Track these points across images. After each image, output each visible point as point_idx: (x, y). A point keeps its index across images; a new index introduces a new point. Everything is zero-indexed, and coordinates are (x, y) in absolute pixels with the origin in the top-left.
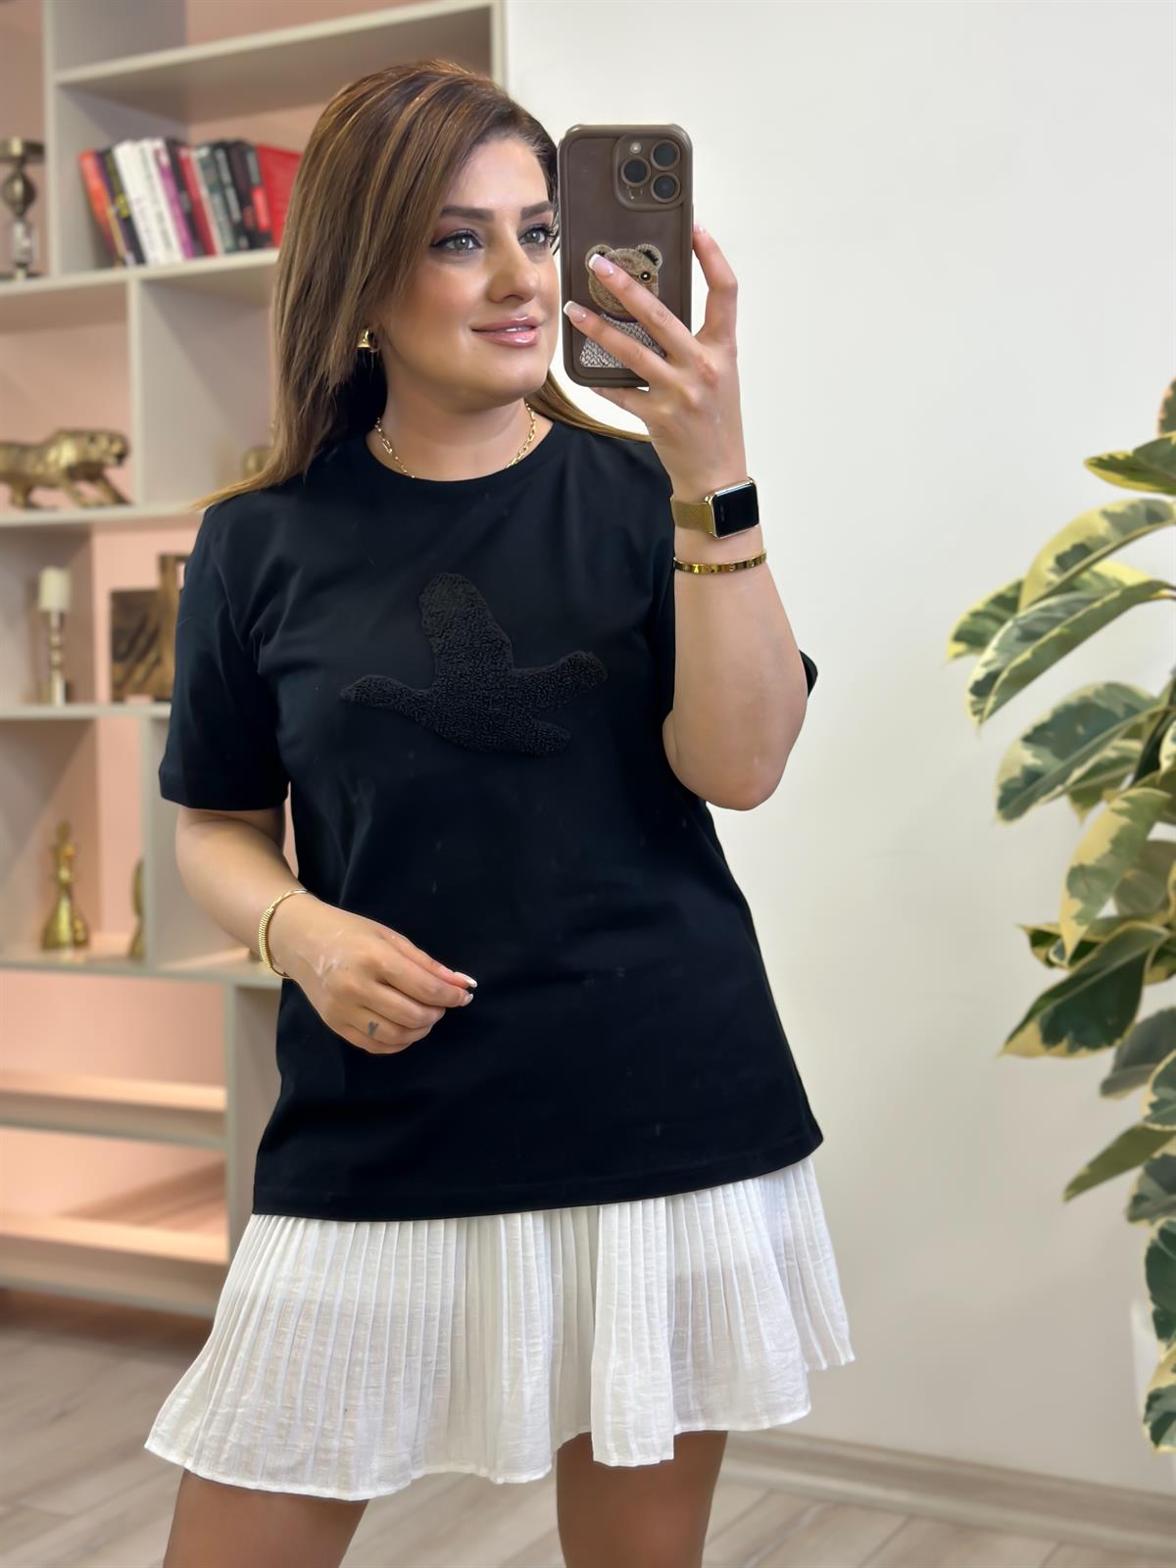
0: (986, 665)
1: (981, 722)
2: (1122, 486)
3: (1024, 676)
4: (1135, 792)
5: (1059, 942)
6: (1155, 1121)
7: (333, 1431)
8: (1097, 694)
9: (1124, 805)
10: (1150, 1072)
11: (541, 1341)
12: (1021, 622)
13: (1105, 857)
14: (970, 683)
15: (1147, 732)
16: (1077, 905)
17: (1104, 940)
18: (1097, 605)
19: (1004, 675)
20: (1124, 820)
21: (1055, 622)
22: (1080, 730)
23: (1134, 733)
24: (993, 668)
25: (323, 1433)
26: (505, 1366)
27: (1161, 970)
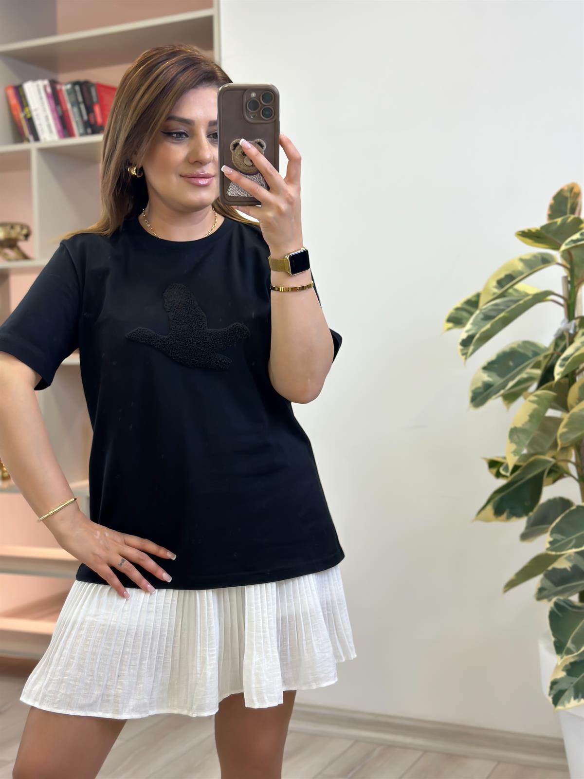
0: (467, 331)
1: (466, 359)
2: (532, 246)
3: (486, 337)
4: (539, 392)
5: (504, 465)
6: (552, 550)
7: (112, 686)
8: (519, 346)
9: (534, 398)
10: (548, 528)
11: (215, 649)
12: (484, 311)
13: (526, 423)
14: (460, 340)
15: (543, 365)
16: (513, 447)
17: (524, 464)
18: (521, 302)
19: (477, 336)
20: (535, 406)
21: (501, 311)
22: (511, 363)
23: (537, 366)
24: (471, 333)
25: (107, 687)
26: (198, 660)
27: (550, 479)
